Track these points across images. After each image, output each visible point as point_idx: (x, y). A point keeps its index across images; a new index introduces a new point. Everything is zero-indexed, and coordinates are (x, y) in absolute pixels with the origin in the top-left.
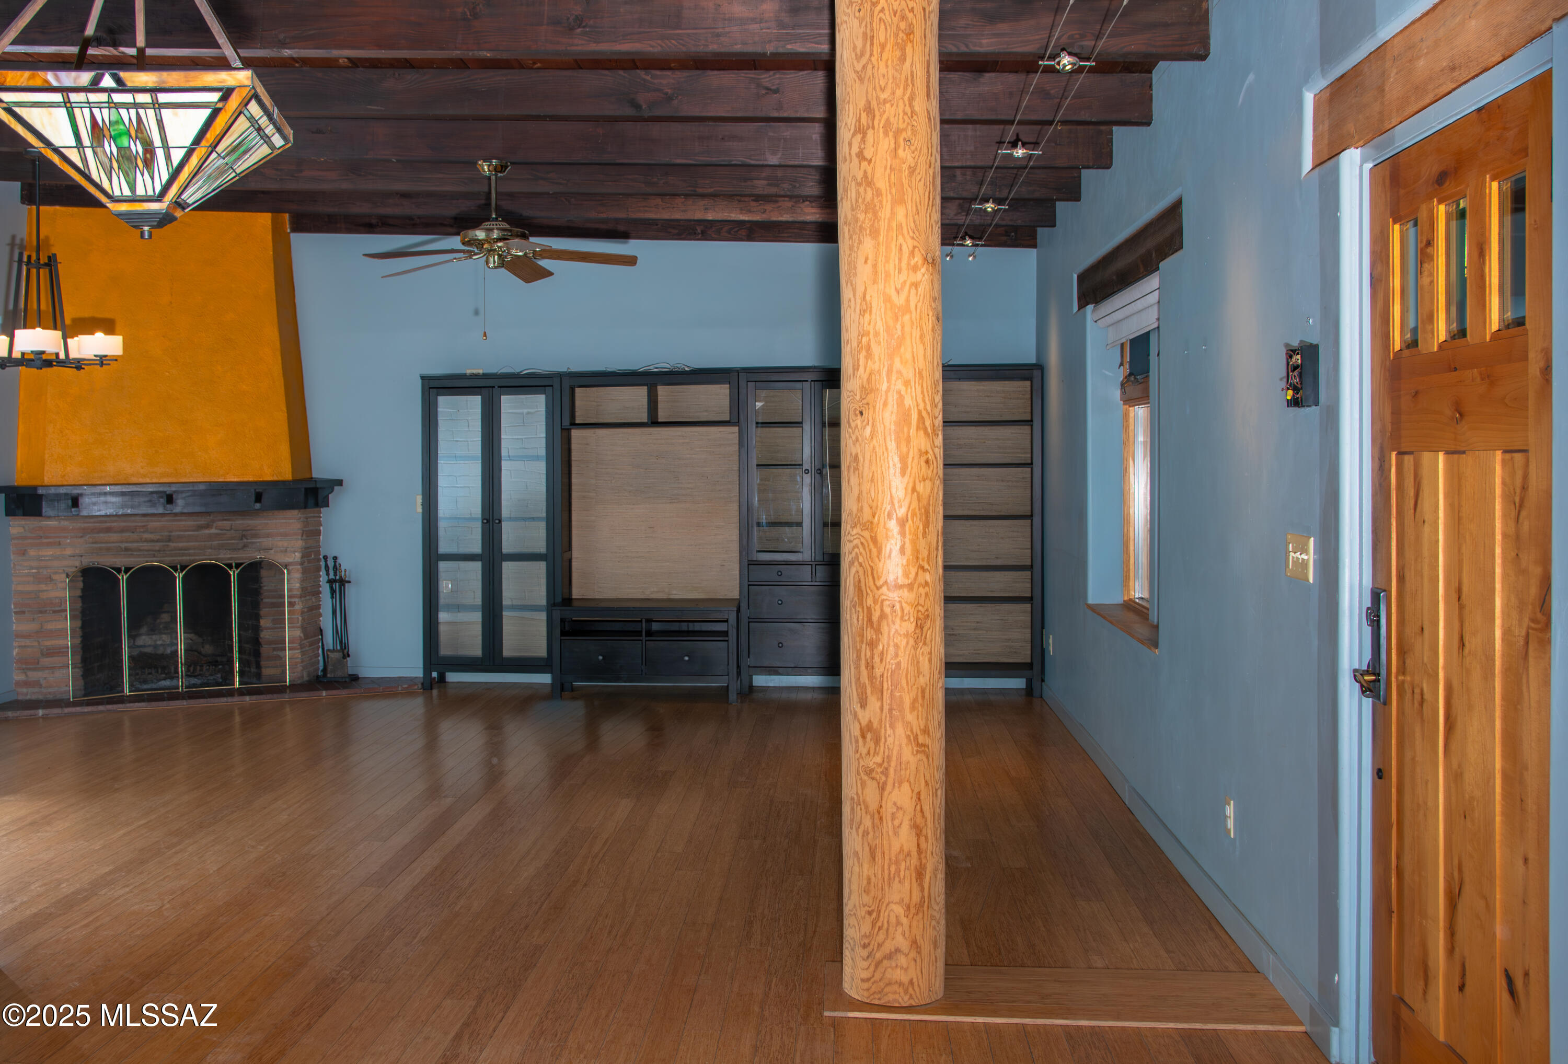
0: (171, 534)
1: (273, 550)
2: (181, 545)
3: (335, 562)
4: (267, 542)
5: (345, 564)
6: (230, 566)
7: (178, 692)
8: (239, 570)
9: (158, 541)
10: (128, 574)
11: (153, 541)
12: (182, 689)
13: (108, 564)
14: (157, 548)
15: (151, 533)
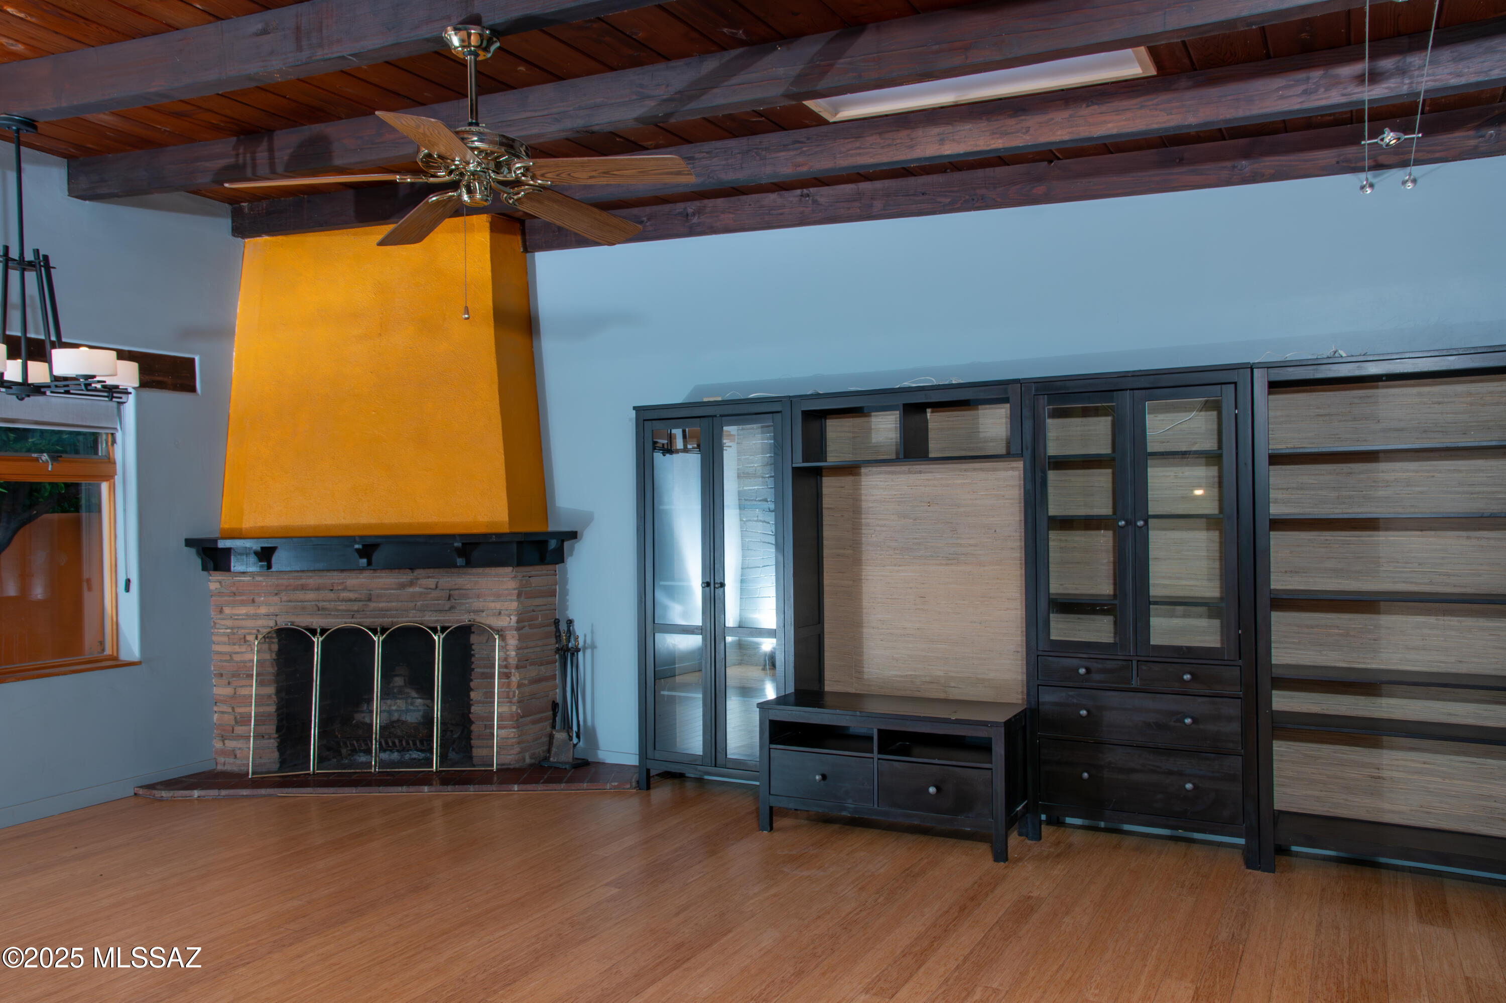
0: (371, 592)
1: (484, 613)
2: (381, 605)
3: (569, 627)
4: (477, 604)
5: (581, 629)
6: (435, 630)
7: (371, 772)
8: (444, 635)
9: (355, 600)
10: (324, 637)
11: (350, 600)
12: (375, 769)
13: (304, 625)
14: (355, 608)
15: (350, 591)
